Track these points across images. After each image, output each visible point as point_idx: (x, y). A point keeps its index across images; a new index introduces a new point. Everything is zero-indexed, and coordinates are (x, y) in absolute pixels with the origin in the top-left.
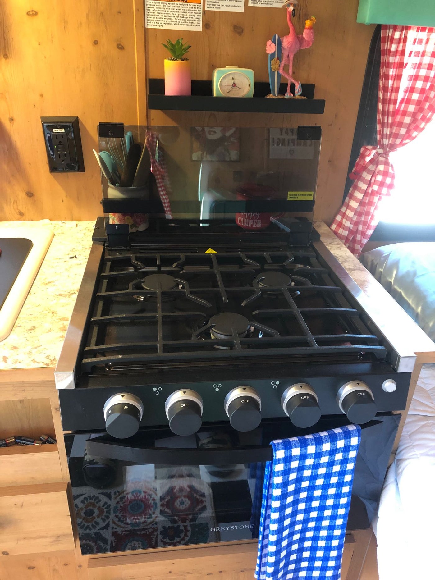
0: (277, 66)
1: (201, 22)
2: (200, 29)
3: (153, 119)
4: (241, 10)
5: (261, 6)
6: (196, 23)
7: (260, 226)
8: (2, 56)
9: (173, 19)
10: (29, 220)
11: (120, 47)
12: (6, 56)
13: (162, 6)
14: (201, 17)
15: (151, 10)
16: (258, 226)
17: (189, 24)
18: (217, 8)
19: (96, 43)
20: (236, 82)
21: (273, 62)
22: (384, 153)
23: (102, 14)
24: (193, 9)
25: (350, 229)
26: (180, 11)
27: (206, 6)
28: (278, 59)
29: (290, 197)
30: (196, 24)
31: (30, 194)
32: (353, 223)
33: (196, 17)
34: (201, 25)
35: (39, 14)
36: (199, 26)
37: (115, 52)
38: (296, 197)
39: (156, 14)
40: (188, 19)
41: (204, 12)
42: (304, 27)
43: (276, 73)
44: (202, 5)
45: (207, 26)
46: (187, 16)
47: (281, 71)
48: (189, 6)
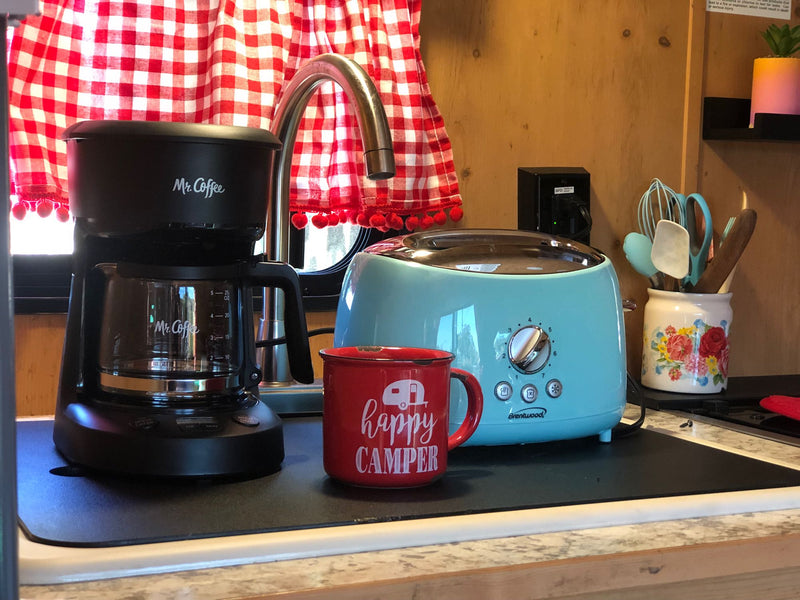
1: (790, 5)
2: (787, 16)
3: (706, 174)
8: (471, 53)
11: (664, 41)
12: (477, 53)
17: (772, 6)
19: (626, 34)
30: (782, 8)
34: (790, 9)
36: (787, 11)
37: (656, 50)
45: (798, 11)
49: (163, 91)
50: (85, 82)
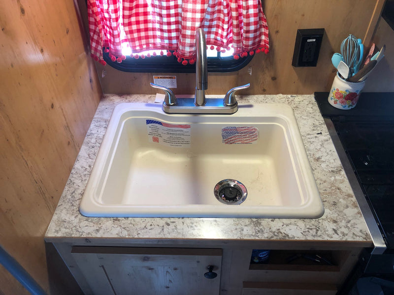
31: (274, 79)
49: (171, 15)
50: (149, 12)
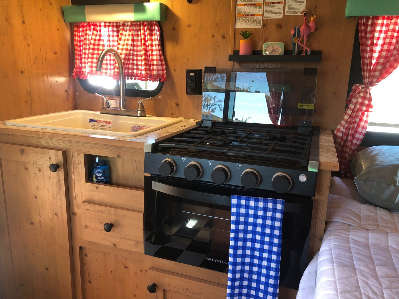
0: (297, 41)
2: (261, 27)
4: (281, 17)
5: (291, 15)
6: (259, 25)
7: (285, 125)
9: (248, 24)
10: (175, 118)
11: (223, 37)
12: (177, 44)
13: (243, 19)
14: (261, 22)
15: (239, 20)
16: (283, 124)
17: (255, 25)
18: (269, 17)
19: (213, 36)
20: (274, 49)
21: (294, 38)
22: (365, 87)
23: (217, 24)
24: (258, 19)
25: (343, 132)
26: (251, 20)
27: (264, 17)
28: (298, 37)
29: (299, 107)
31: (177, 105)
32: (345, 128)
33: (259, 22)
34: (261, 25)
35: (192, 26)
37: (221, 40)
38: (303, 107)
39: (240, 22)
40: (255, 23)
41: (263, 20)
42: (310, 21)
43: (296, 44)
44: (262, 17)
45: (264, 25)
46: (255, 22)
47: (299, 43)
48: (256, 18)
